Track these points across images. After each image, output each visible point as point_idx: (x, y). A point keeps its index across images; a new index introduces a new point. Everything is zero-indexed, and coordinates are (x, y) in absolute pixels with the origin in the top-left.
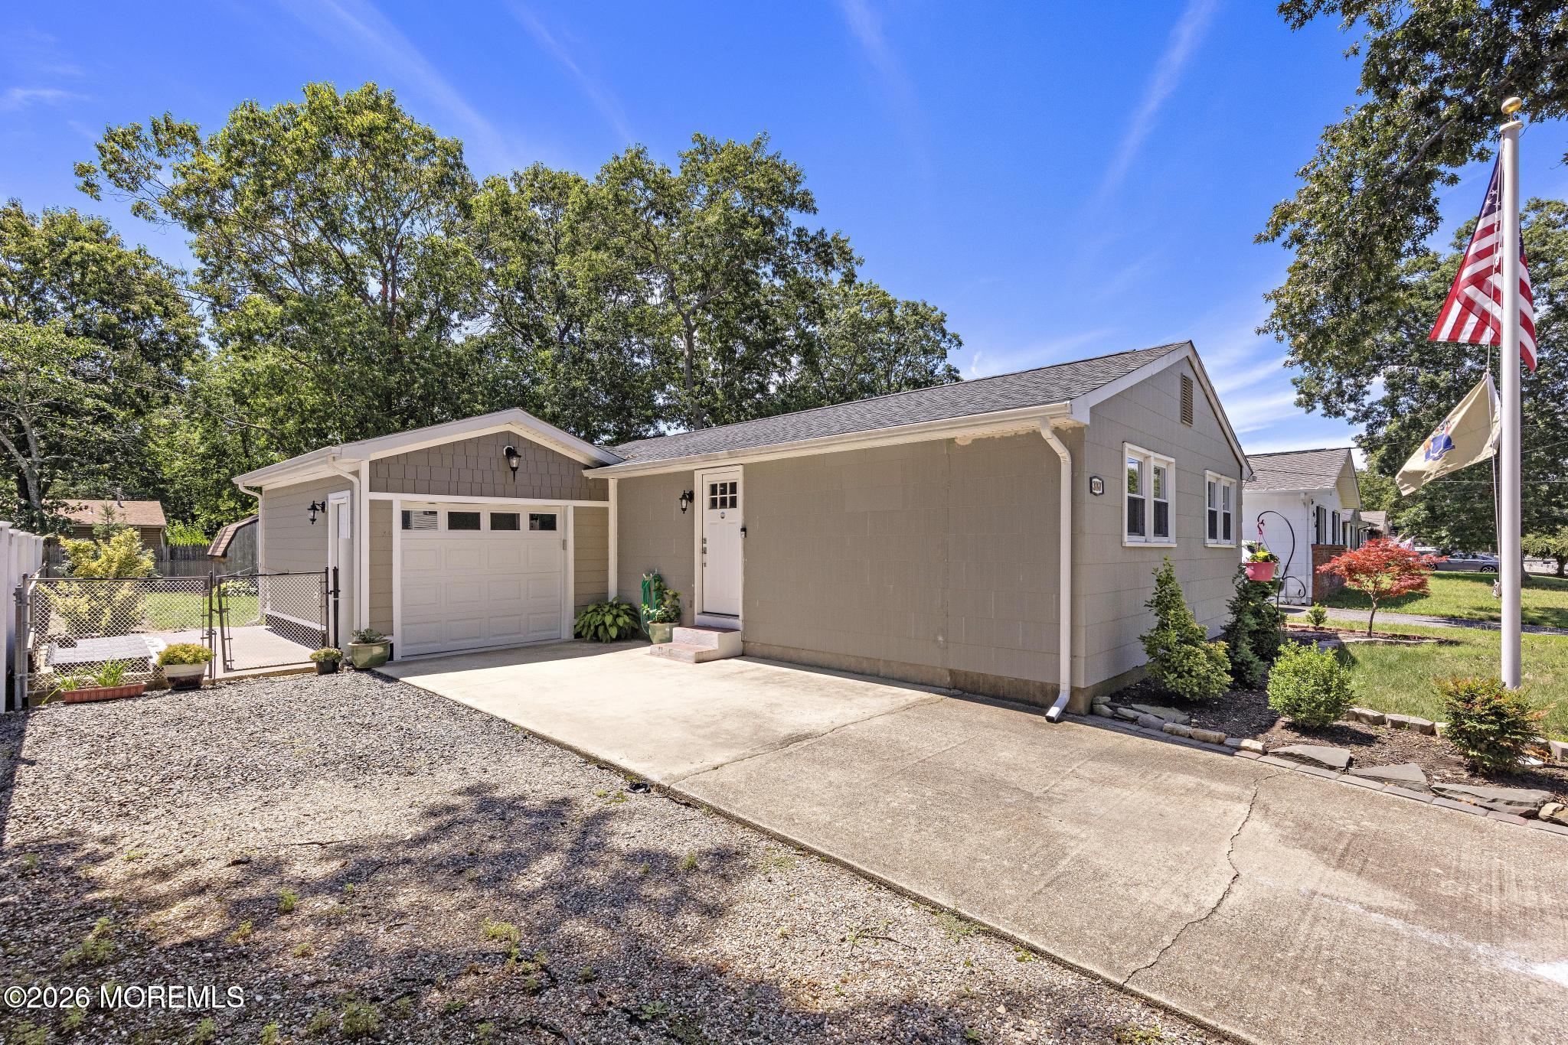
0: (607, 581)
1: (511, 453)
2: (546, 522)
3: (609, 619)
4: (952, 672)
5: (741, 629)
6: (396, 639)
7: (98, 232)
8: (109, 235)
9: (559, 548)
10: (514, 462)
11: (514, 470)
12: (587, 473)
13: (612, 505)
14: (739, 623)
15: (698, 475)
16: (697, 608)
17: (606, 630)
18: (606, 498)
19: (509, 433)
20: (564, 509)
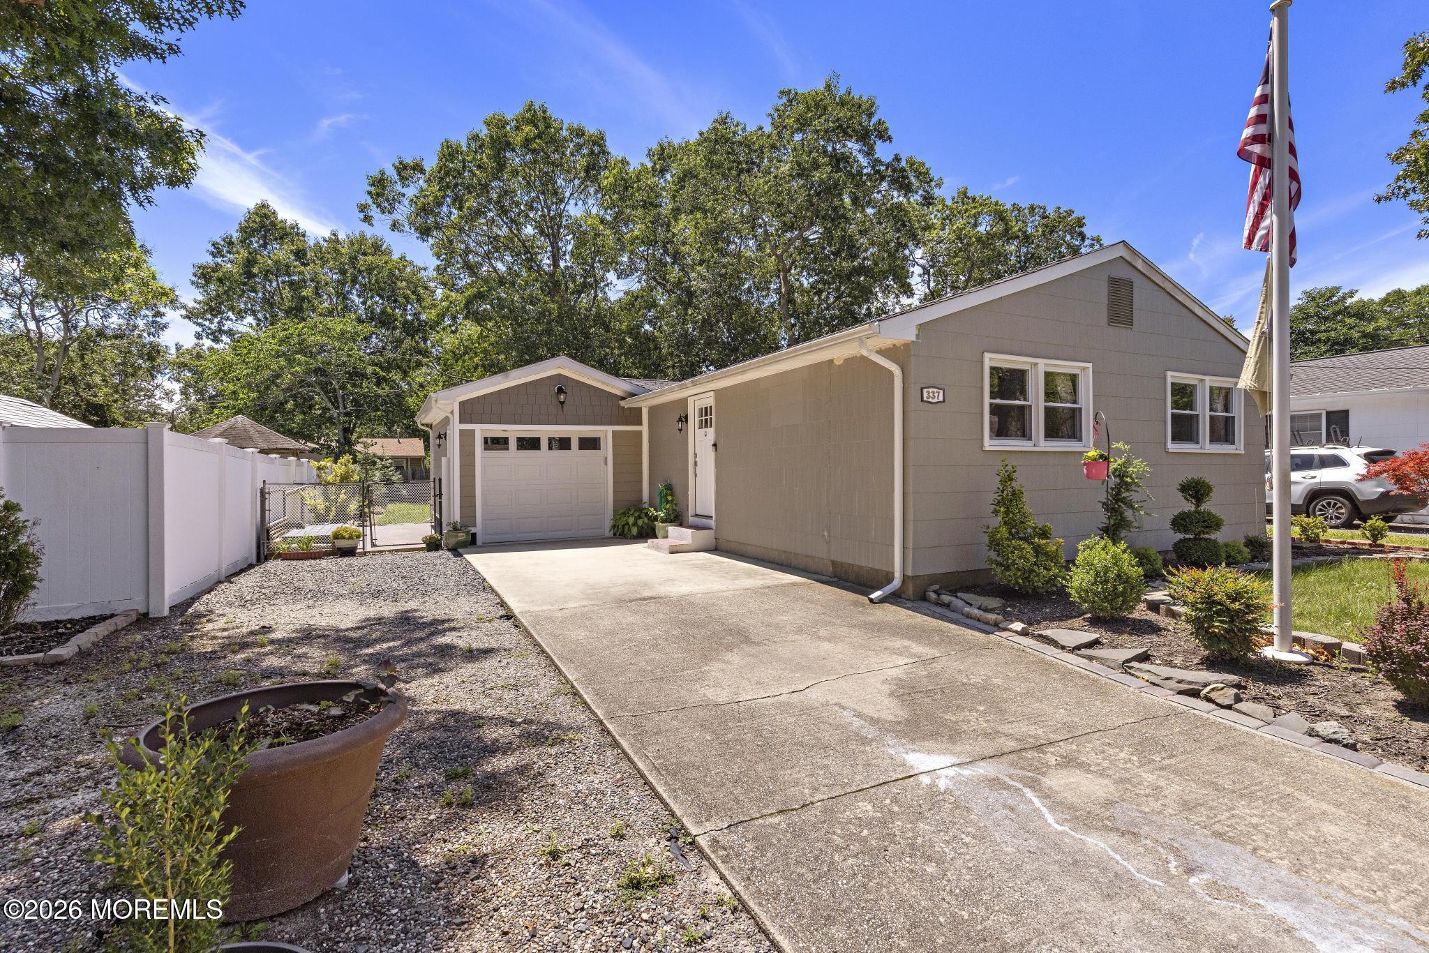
0: (641, 491)
1: (560, 390)
2: (590, 444)
3: (631, 520)
4: (833, 563)
5: (714, 527)
6: (478, 529)
7: (377, 247)
8: (384, 247)
9: (603, 464)
10: (562, 397)
11: (562, 403)
12: (622, 403)
13: (644, 428)
14: (712, 523)
15: (690, 401)
16: (691, 512)
17: (629, 530)
18: (640, 423)
19: (560, 375)
20: (605, 432)
